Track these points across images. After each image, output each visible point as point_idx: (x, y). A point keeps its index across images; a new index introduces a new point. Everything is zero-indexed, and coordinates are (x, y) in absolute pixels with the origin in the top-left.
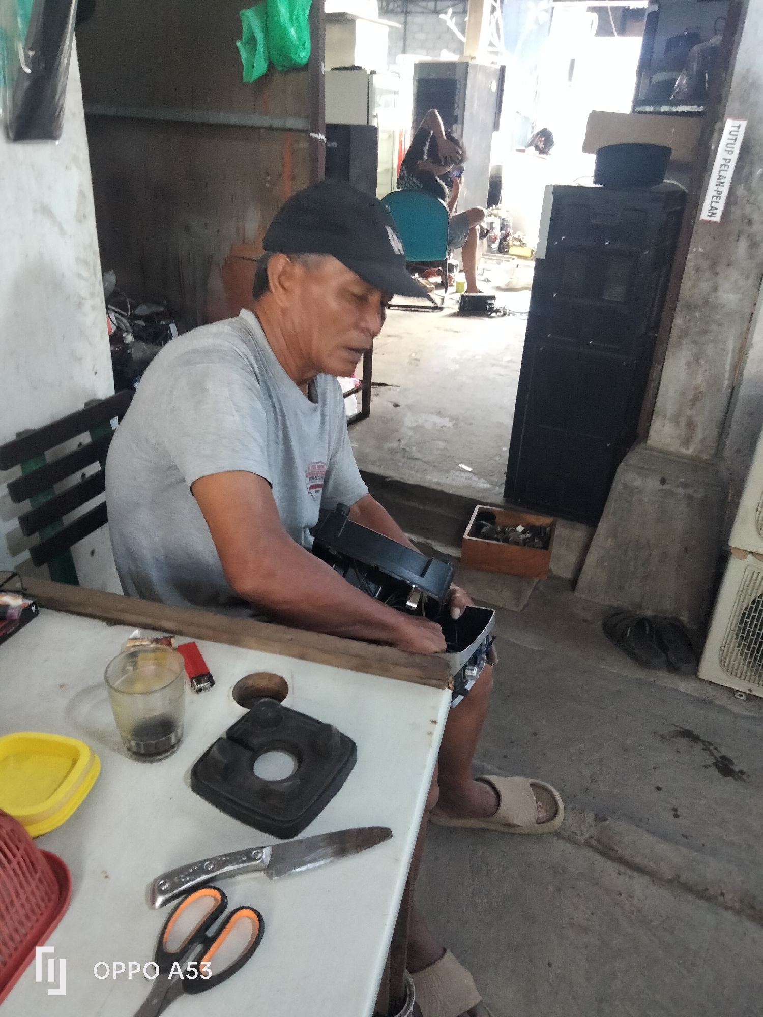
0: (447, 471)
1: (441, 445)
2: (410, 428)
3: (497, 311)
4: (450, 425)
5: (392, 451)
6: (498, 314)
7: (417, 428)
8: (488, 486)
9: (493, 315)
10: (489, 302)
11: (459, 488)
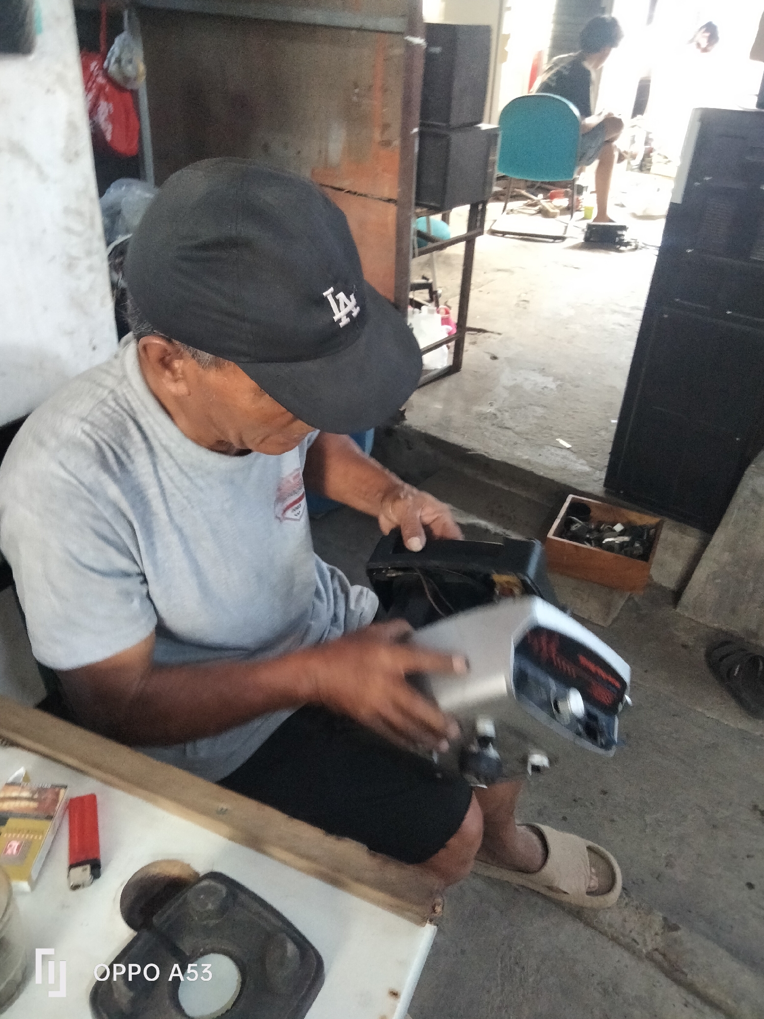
0: (541, 446)
1: (540, 411)
2: (505, 387)
3: (627, 244)
4: (553, 386)
5: (482, 417)
6: (629, 247)
7: (514, 389)
8: (587, 469)
9: (622, 248)
10: (620, 233)
11: (552, 470)
